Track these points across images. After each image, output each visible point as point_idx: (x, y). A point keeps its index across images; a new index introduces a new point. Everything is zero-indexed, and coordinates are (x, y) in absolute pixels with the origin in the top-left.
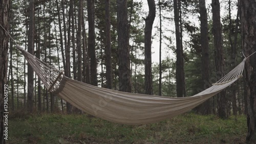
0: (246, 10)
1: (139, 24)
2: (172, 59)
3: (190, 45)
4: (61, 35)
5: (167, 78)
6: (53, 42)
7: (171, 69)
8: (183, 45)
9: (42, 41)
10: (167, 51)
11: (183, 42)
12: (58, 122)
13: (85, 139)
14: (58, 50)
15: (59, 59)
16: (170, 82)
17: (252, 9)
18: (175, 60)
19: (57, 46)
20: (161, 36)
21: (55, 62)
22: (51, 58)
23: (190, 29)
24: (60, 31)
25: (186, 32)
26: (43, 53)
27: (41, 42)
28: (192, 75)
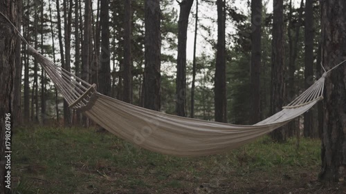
0: (330, 8)
1: (167, 7)
2: (209, 57)
3: (235, 39)
4: (58, 17)
5: (202, 81)
6: (47, 25)
7: (207, 70)
8: (226, 39)
9: (31, 23)
10: (204, 46)
11: (226, 34)
12: (58, 139)
13: (103, 168)
14: (53, 36)
15: (54, 49)
16: (205, 87)
17: (339, 7)
18: (212, 57)
19: (52, 31)
20: (196, 25)
21: (48, 53)
22: (43, 47)
23: (237, 17)
24: (58, 11)
25: (231, 21)
26: (33, 41)
27: (30, 25)
28: (234, 78)
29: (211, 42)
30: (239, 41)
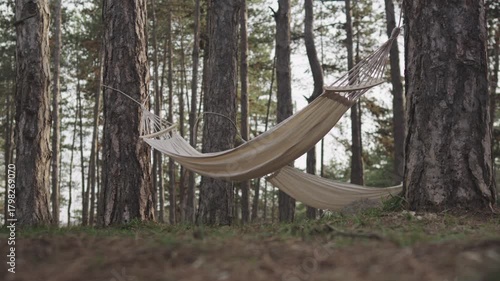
2: (341, 164)
3: (376, 138)
8: (363, 138)
10: (335, 147)
18: (346, 165)
23: (376, 110)
25: (369, 115)
29: (344, 142)
30: (380, 140)
